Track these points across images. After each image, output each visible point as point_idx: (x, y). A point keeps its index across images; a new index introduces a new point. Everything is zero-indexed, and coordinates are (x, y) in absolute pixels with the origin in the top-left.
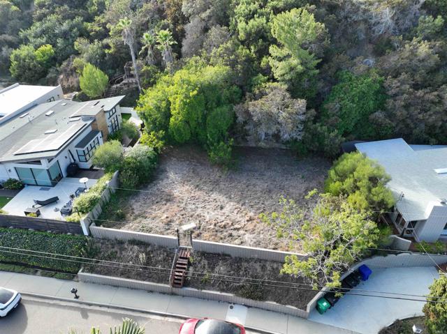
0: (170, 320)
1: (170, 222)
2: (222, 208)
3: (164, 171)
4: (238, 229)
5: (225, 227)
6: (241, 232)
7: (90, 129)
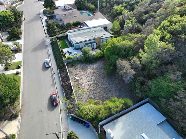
0: (56, 90)
1: (77, 74)
2: (88, 81)
3: (96, 63)
4: (82, 88)
5: (81, 85)
6: (82, 89)
7: (94, 41)
